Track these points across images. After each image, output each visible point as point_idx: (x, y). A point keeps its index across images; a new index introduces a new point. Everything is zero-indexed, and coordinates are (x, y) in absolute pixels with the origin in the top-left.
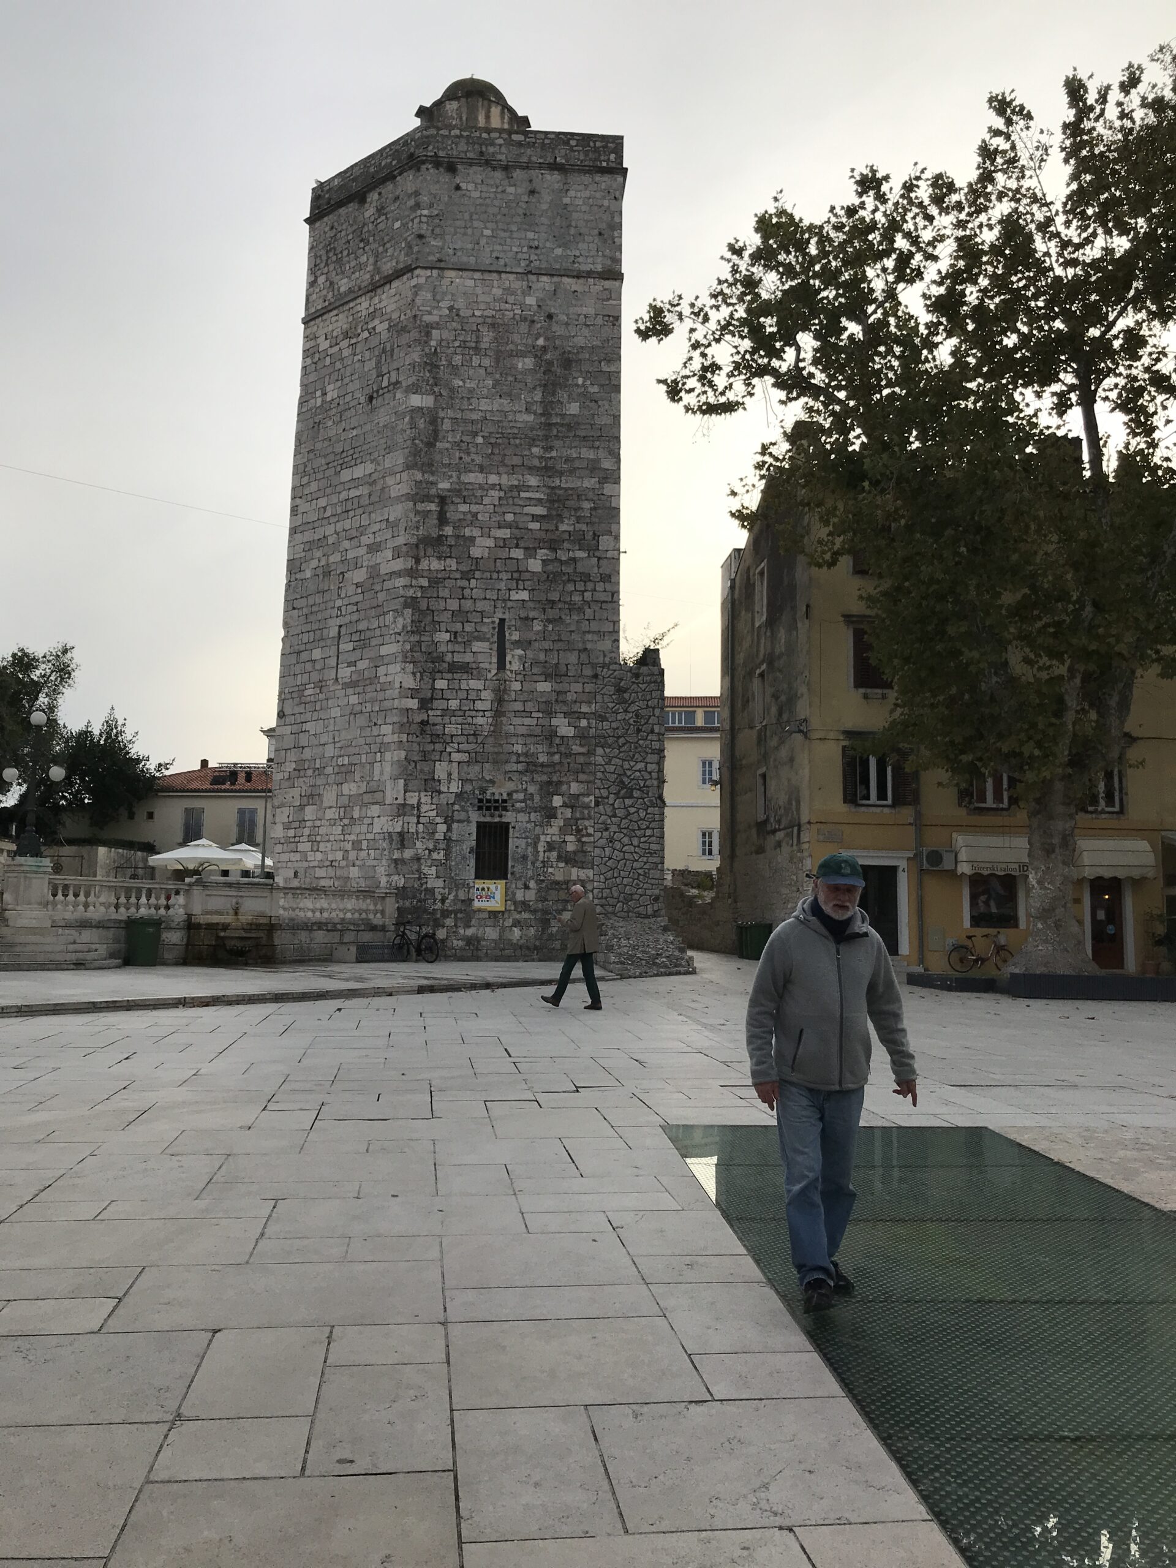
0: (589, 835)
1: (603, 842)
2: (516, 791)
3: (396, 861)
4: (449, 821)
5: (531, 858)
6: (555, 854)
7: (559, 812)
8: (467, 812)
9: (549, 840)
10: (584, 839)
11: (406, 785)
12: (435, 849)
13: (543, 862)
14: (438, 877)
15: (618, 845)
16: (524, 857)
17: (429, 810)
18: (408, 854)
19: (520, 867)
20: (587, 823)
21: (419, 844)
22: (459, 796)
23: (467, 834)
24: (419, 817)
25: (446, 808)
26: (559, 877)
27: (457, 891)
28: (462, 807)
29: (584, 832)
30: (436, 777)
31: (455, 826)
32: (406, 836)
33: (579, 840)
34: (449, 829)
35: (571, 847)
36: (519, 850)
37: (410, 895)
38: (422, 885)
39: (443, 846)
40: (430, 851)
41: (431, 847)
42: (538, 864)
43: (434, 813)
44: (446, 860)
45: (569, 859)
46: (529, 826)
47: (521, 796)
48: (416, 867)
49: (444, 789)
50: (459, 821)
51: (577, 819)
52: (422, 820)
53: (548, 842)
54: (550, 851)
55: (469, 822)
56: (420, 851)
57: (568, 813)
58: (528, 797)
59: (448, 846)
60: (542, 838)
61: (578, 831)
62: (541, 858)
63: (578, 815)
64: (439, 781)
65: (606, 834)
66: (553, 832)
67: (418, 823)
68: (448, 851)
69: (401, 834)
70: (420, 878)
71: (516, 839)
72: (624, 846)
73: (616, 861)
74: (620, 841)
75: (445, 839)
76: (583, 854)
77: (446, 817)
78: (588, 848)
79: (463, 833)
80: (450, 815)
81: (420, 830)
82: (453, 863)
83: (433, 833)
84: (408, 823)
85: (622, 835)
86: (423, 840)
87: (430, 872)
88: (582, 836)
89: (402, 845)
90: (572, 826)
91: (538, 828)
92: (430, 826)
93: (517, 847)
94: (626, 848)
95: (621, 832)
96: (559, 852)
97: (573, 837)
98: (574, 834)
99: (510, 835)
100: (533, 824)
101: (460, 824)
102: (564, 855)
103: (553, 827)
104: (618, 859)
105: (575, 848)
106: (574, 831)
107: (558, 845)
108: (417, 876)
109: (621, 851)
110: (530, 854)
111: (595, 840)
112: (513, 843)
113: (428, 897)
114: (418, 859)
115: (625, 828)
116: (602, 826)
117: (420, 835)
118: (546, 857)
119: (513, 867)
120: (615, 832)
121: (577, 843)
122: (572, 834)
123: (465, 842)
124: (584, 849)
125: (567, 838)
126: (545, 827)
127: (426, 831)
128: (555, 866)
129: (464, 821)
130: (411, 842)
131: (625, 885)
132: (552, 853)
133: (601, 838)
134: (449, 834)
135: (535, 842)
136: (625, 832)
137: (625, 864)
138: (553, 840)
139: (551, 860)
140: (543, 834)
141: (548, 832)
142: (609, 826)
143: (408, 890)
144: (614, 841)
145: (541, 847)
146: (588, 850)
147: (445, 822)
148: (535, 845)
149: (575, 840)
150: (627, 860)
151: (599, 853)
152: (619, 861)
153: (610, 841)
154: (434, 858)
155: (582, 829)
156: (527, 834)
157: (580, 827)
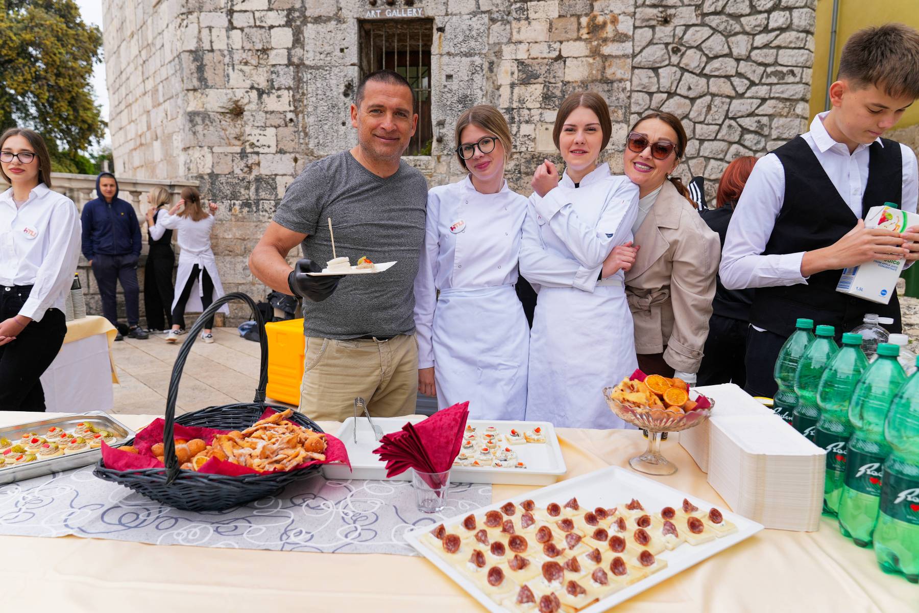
0: (621, 38)
1: (655, 53)
3: (192, 117)
4: (295, 20)
6: (536, 90)
9: (522, 55)
10: (607, 50)
12: (272, 87)
14: (281, 152)
15: (692, 59)
16: (466, 101)
18: (215, 100)
20: (617, 6)
21: (235, 78)
23: (337, 50)
24: (231, 12)
29: (609, 31)
31: (310, 31)
32: (208, 58)
33: (595, 53)
34: (298, 41)
35: (575, 72)
36: (454, 85)
37: (227, 191)
38: (250, 168)
39: (286, 78)
40: (261, 93)
41: (262, 81)
44: (296, 112)
46: (476, 23)
48: (232, 131)
50: (318, 20)
52: (239, 19)
53: (520, 63)
54: (525, 82)
55: (340, 20)
56: (239, 94)
59: (298, 80)
60: (508, 52)
61: (595, 28)
62: (504, 102)
65: (664, 32)
66: (532, 36)
67: (231, 27)
68: (297, 89)
69: (197, 55)
70: (243, 154)
71: (446, 59)
72: (710, 59)
73: (688, 101)
74: (698, 48)
75: (290, 63)
76: (606, 87)
77: (291, 10)
78: (617, 70)
79: (327, 48)
80: (298, 5)
81: (237, 45)
82: (311, 120)
83: (265, 51)
84: (210, 28)
85: (706, 32)
86: (246, 69)
87: (263, 141)
88: (605, 40)
89: (202, 79)
90: (579, 17)
91: (497, 27)
92: (256, 34)
93: (449, 77)
94: (716, 64)
95: (703, 24)
96: (546, 84)
97: (581, 44)
98: (585, 36)
99: (434, 49)
100: (486, 18)
101: (321, 28)
102: (558, 93)
103: (533, 23)
104: (692, 94)
105: (586, 74)
106: (584, 31)
107: (544, 69)
108: (238, 149)
109: (701, 74)
110: (479, 94)
111: (637, 50)
112: (440, 67)
113: (263, 194)
114: (237, 112)
115: (715, 13)
116: (655, 11)
117: (237, 57)
118: (515, 98)
119: (441, 124)
120: (688, 27)
121: (591, 60)
122: (579, 39)
123: (335, 70)
124: (609, 73)
125: (569, 49)
126: (514, 23)
127: (248, 46)
128: (537, 118)
129: (329, 19)
130: (220, 72)
131: (707, 159)
132: (531, 88)
133: (651, 43)
134: (298, 52)
135: (491, 64)
136: (714, 25)
137: (709, 108)
138: (533, 55)
139: (529, 105)
140: (510, 41)
141: (521, 37)
142: (672, 11)
143: (223, 179)
144: (683, 49)
145: (506, 73)
146: (619, 75)
147: (288, 24)
148: (491, 70)
149: (587, 53)
150: (713, 95)
151: (645, 81)
152: (693, 100)
153: (676, 51)
154: (270, 108)
155: (605, 24)
156: (473, 43)
157: (600, 19)
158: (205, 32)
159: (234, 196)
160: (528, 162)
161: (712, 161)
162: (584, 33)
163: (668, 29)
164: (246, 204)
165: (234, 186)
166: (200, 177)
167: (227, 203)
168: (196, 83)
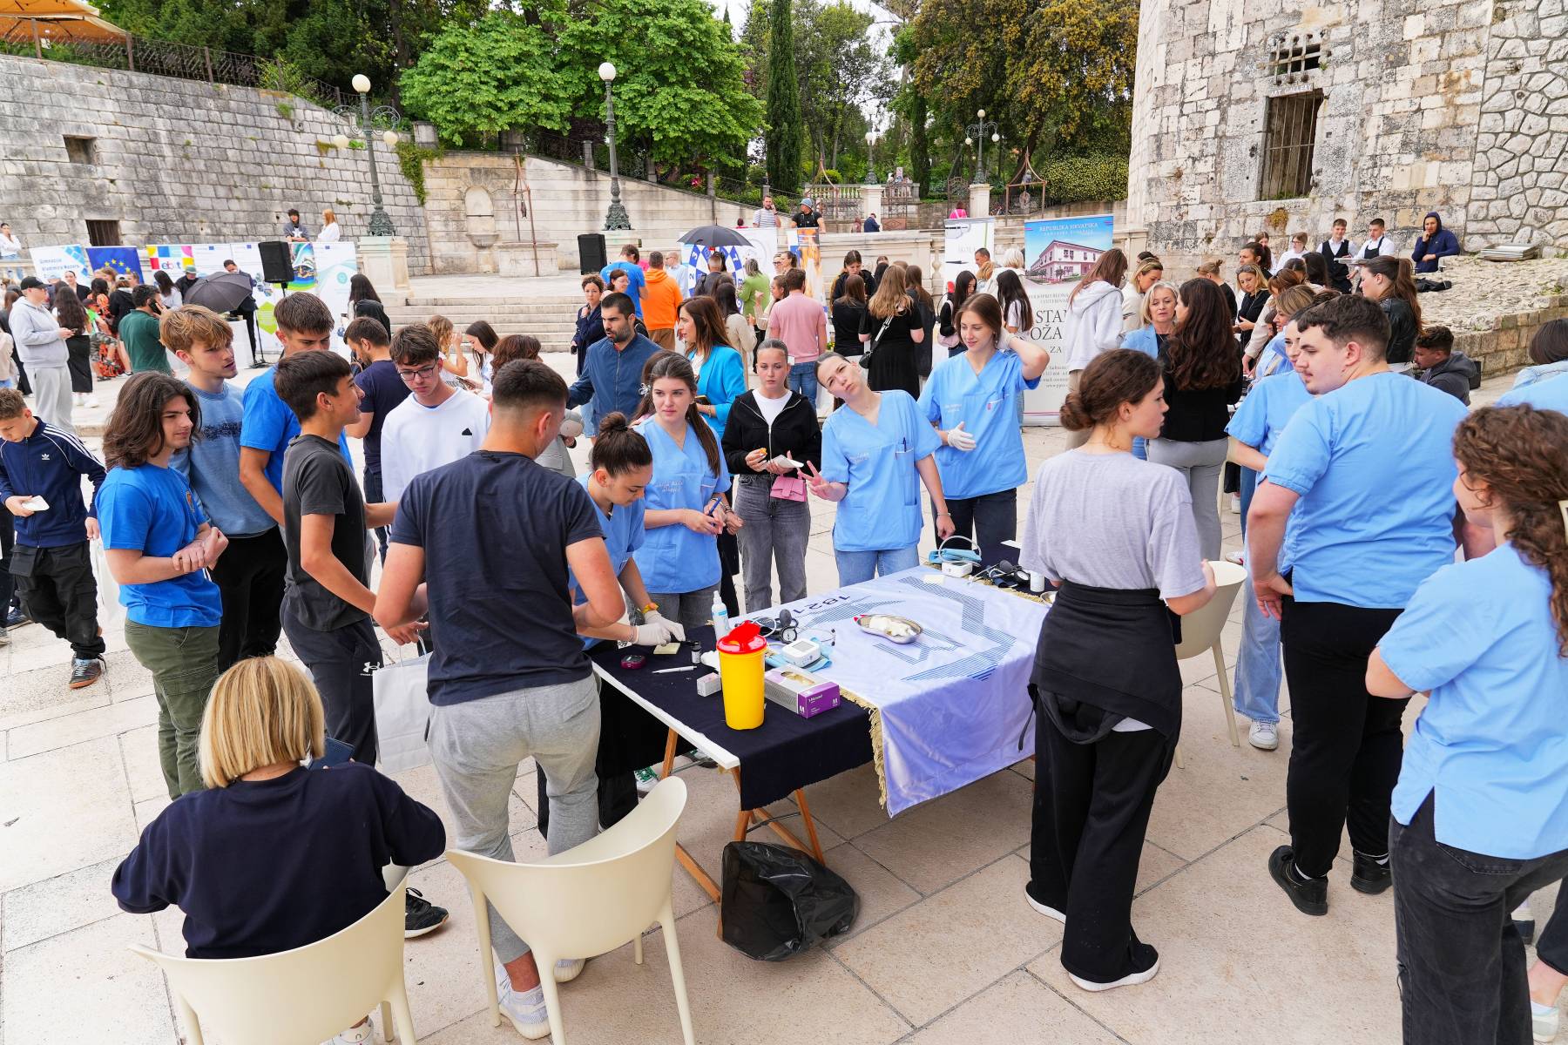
0: (1472, 89)
1: (1502, 99)
2: (1336, 24)
3: (1150, 181)
4: (1223, 104)
5: (1351, 152)
6: (1397, 138)
7: (1415, 49)
8: (1252, 81)
9: (1388, 111)
10: (1458, 101)
11: (1168, 52)
12: (1202, 155)
13: (1373, 157)
14: (1203, 203)
15: (1534, 102)
16: (1339, 153)
17: (1196, 91)
18: (1166, 168)
19: (1330, 172)
20: (1470, 63)
21: (1180, 151)
22: (1242, 55)
23: (1249, 122)
24: (1182, 104)
25: (1220, 81)
26: (1401, 184)
27: (1228, 222)
28: (1246, 75)
29: (1463, 84)
30: (1210, 30)
31: (1232, 110)
32: (1165, 138)
33: (1449, 103)
34: (1223, 119)
35: (1430, 121)
36: (1332, 140)
37: (1165, 234)
38: (1182, 216)
39: (1212, 149)
40: (1194, 160)
41: (1197, 154)
42: (1365, 162)
43: (1203, 94)
44: (1215, 173)
45: (1422, 148)
46: (1354, 89)
47: (1344, 32)
48: (1173, 190)
49: (1220, 47)
50: (1239, 101)
51: (1450, 59)
52: (1187, 109)
53: (1386, 117)
54: (1388, 133)
55: (1253, 99)
56: (1181, 162)
57: (1432, 47)
58: (1358, 29)
59: (1220, 148)
60: (1377, 110)
61: (1450, 83)
62: (1370, 151)
63: (1453, 49)
64: (1214, 34)
65: (1512, 81)
66: (1398, 95)
67: (1182, 114)
68: (1219, 155)
69: (1158, 137)
70: (1178, 206)
71: (1328, 120)
72: (1550, 101)
73: (1529, 139)
74: (1541, 91)
75: (1216, 136)
76: (1456, 131)
77: (1221, 97)
78: (1468, 117)
79: (1243, 122)
80: (1226, 93)
81: (1183, 128)
82: (1225, 177)
83: (1201, 129)
84: (1168, 117)
85: (1549, 77)
86: (1187, 143)
87: (1192, 195)
88: (1458, 92)
89: (1159, 155)
90: (1438, 75)
91: (1370, 91)
92: (1196, 117)
93: (1329, 134)
94: (1555, 105)
95: (1547, 71)
96: (1405, 134)
97: (1438, 97)
98: (1442, 90)
99: (1320, 114)
100: (1362, 84)
101: (1239, 107)
102: (1415, 139)
103: (1400, 84)
104: (1532, 133)
105: (1439, 122)
106: (1441, 86)
107: (1405, 120)
108: (1175, 203)
109: (1543, 114)
110: (1350, 145)
111: (1486, 98)
112: (1323, 128)
113: (1187, 235)
114: (1178, 175)
115: (1557, 61)
116: (1504, 63)
117: (1183, 136)
118: (1379, 146)
119: (1319, 172)
120: (1533, 74)
121: (1445, 110)
122: (1437, 93)
123: (1246, 138)
124: (1459, 120)
125: (1426, 103)
126: (1384, 87)
127: (1190, 127)
128: (1395, 162)
129: (1246, 100)
130: (1171, 148)
131: (1543, 189)
132: (1393, 137)
133: (1499, 91)
134: (1223, 127)
135: (1363, 120)
136: (1555, 71)
137: (1548, 143)
138: (1397, 110)
139: (1389, 151)
140: (1379, 101)
141: (1390, 96)
142: (1520, 62)
143: (1163, 225)
144: (1527, 94)
145: (1372, 128)
146: (1468, 121)
147: (1218, 107)
148: (1362, 125)
149: (1443, 104)
150: (1553, 132)
151: (1491, 124)
152: (1534, 137)
153: (1520, 96)
154: (1199, 171)
155: (1459, 79)
156: (1349, 106)
157: (1456, 75)
158: (1165, 120)
159: (1169, 238)
160: (1385, 198)
161: (1548, 191)
162: (1441, 88)
163: (1515, 78)
164: (1176, 243)
165: (1170, 229)
166: (1150, 225)
167: (1164, 243)
168: (1155, 157)
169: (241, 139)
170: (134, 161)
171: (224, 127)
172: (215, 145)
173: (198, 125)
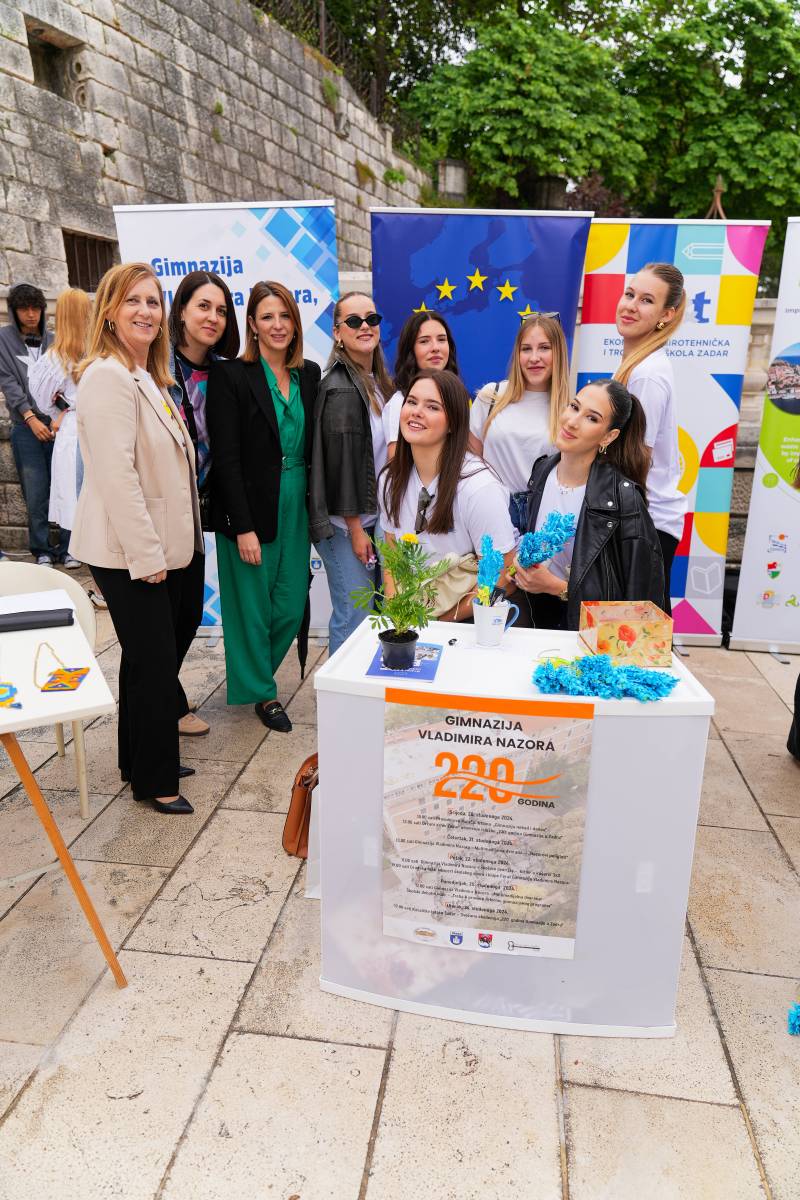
169: (283, 129)
170: (142, 117)
171: (264, 96)
172: (251, 127)
173: (232, 76)
